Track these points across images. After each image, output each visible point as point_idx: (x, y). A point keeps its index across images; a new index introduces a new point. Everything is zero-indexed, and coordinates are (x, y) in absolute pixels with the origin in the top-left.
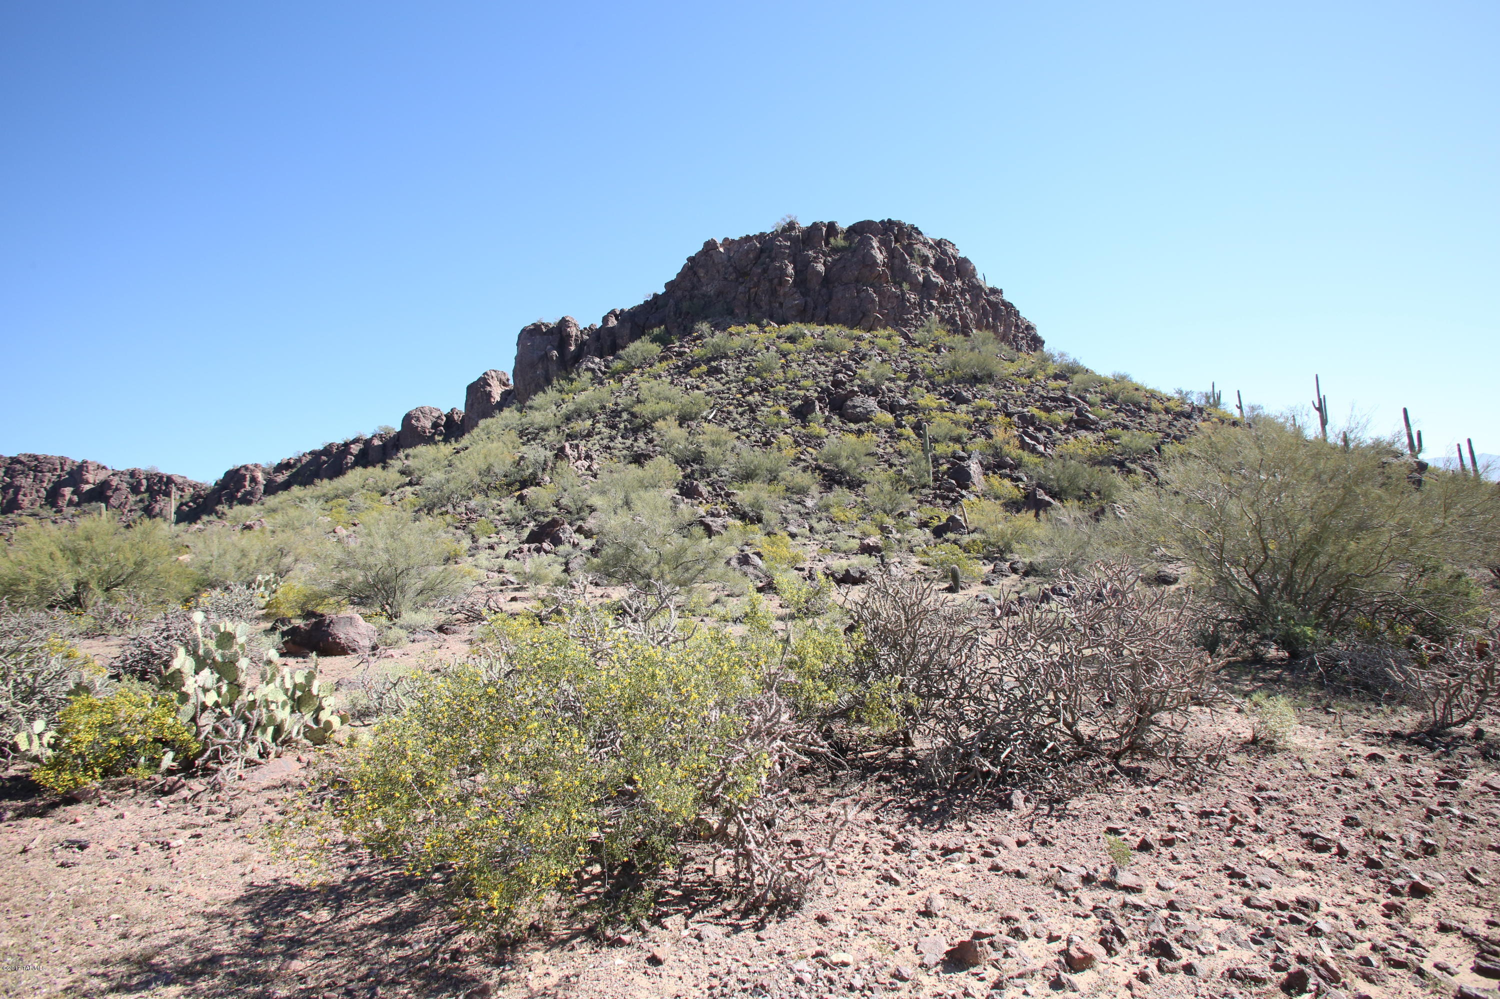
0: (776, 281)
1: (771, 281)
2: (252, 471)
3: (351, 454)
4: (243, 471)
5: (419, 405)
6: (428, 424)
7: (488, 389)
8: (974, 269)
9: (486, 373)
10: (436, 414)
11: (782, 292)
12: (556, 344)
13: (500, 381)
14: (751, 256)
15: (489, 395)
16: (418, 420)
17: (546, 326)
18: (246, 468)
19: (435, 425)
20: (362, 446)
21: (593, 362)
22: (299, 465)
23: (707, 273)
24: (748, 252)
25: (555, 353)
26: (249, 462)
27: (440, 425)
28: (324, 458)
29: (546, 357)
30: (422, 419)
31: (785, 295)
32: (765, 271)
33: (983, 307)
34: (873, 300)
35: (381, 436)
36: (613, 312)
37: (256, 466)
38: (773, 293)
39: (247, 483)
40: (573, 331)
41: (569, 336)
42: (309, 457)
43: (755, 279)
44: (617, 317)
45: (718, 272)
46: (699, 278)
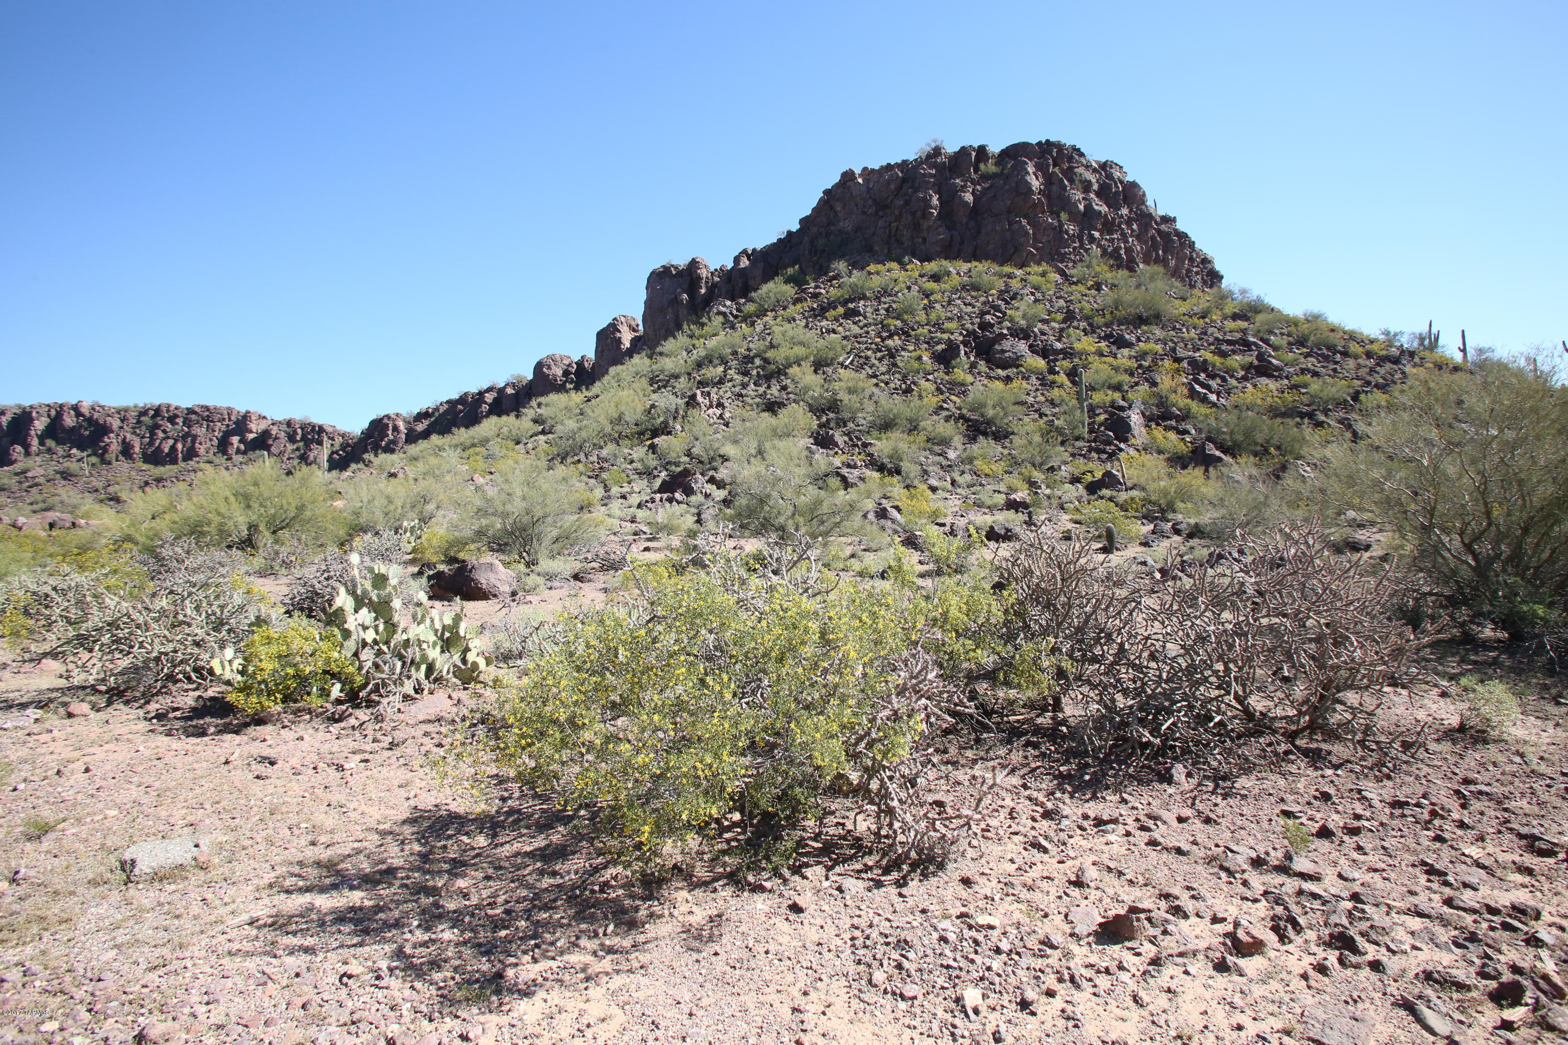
0: (919, 214)
1: (914, 214)
2: (394, 420)
3: (486, 403)
4: (386, 421)
5: (550, 353)
6: (559, 372)
7: (618, 335)
8: (1144, 195)
9: (615, 319)
10: (567, 362)
11: (925, 226)
12: (685, 286)
13: (630, 326)
14: (892, 187)
15: (619, 341)
16: (549, 368)
17: (676, 268)
18: (388, 417)
19: (566, 373)
20: (495, 395)
21: (724, 306)
22: (437, 414)
23: (844, 207)
24: (888, 183)
25: (685, 296)
26: (391, 411)
27: (571, 373)
28: (460, 407)
29: (676, 301)
30: (553, 367)
31: (928, 229)
32: (907, 203)
33: (1153, 238)
34: (1027, 233)
35: (514, 385)
36: (744, 252)
37: (397, 415)
38: (916, 227)
39: (390, 432)
40: (703, 273)
41: (699, 278)
42: (446, 406)
43: (897, 212)
44: (748, 257)
45: (856, 205)
46: (835, 212)
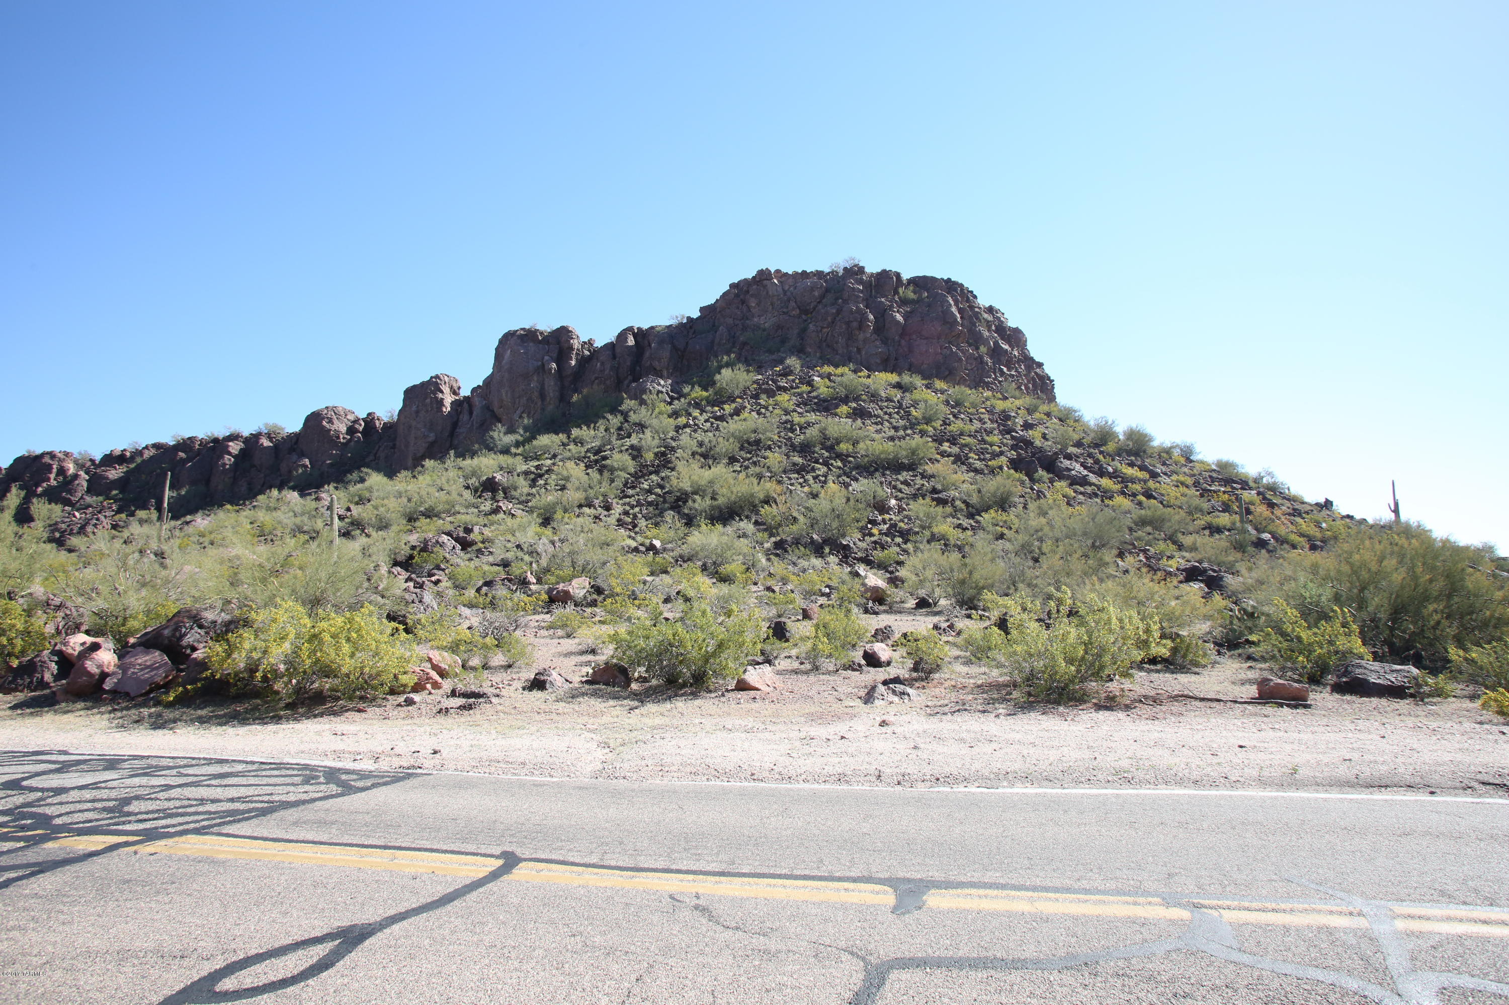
0: (855, 324)
1: (848, 323)
2: (60, 460)
3: (230, 454)
4: (47, 460)
5: (330, 404)
6: (343, 429)
7: (440, 395)
9: (437, 377)
10: (351, 417)
11: (861, 336)
12: (555, 355)
13: (451, 388)
14: (816, 294)
15: (441, 403)
16: (330, 421)
17: (542, 333)
18: (52, 455)
19: (351, 430)
20: (242, 445)
21: (659, 384)
22: (139, 460)
23: (758, 304)
24: (812, 289)
25: (554, 365)
27: (357, 431)
28: (182, 455)
29: (542, 369)
30: (335, 421)
31: (865, 340)
32: (839, 312)
35: (269, 436)
36: (630, 329)
37: (67, 454)
38: (850, 337)
39: (52, 476)
40: (576, 344)
41: (571, 348)
42: (153, 452)
43: (829, 319)
44: (635, 336)
45: (772, 304)
46: (749, 308)
